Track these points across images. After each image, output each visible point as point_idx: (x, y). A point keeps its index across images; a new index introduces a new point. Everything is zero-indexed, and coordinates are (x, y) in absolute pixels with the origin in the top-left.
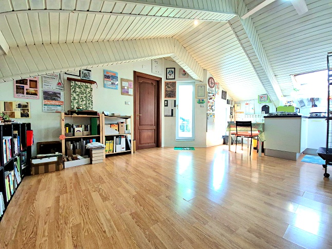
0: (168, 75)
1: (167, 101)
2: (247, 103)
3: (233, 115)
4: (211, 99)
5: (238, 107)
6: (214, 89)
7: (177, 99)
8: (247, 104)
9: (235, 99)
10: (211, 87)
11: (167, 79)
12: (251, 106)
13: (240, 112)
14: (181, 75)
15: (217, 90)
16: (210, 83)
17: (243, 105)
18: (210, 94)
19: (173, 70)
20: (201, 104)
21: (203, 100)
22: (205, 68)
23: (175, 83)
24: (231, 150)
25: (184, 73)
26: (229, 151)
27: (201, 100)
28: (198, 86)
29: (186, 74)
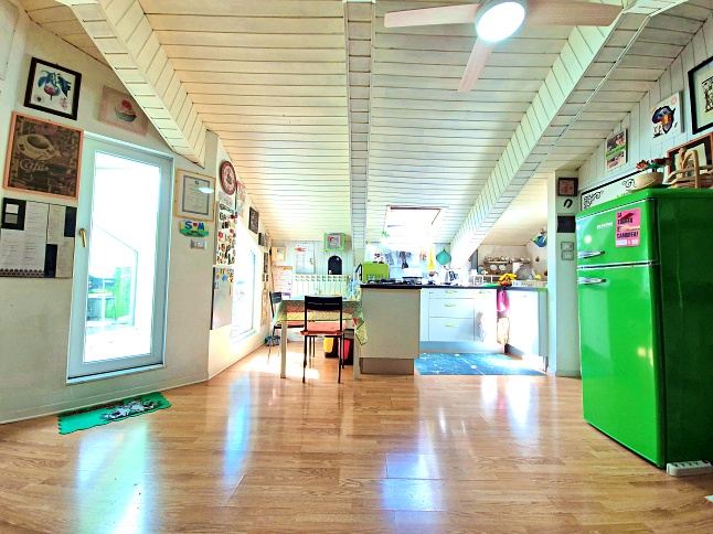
0: (37, 91)
1: (22, 204)
2: (301, 246)
3: (269, 273)
4: (226, 225)
5: (281, 256)
6: (233, 197)
7: (80, 204)
8: (299, 250)
9: (273, 235)
10: (227, 191)
11: (27, 104)
12: (308, 255)
13: (285, 268)
14: (112, 115)
15: (239, 202)
16: (225, 177)
17: (291, 252)
18: (225, 212)
19: (70, 79)
20: (196, 239)
21: (201, 227)
22: (213, 127)
23: (77, 135)
24: (287, 375)
25: (125, 110)
26: (283, 377)
27: (195, 224)
28: (185, 177)
29: (135, 116)
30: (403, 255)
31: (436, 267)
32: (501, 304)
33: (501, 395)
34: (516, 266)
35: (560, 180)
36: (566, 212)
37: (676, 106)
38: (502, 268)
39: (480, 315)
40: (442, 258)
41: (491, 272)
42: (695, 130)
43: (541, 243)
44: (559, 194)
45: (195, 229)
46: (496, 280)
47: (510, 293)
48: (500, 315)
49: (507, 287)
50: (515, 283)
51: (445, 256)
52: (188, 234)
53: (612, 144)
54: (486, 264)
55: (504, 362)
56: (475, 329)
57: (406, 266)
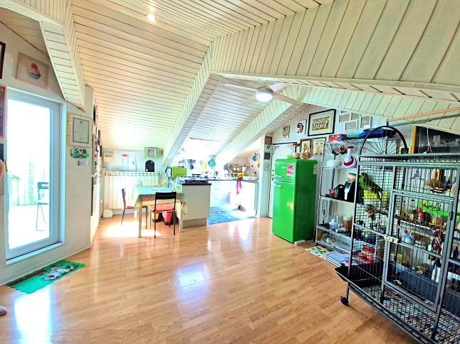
5: (110, 159)
8: (125, 155)
12: (131, 159)
14: (24, 74)
20: (81, 160)
21: (85, 151)
23: (3, 90)
24: (142, 235)
25: (33, 71)
26: (140, 237)
27: (81, 150)
28: (74, 118)
29: (40, 75)
30: (191, 161)
31: (209, 168)
32: (239, 188)
33: (236, 229)
34: (244, 169)
35: (266, 137)
36: (268, 151)
37: (304, 124)
38: (238, 169)
39: (230, 193)
40: (211, 163)
41: (234, 171)
42: (308, 135)
43: (254, 159)
44: (266, 143)
45: (81, 153)
46: (236, 175)
47: (242, 182)
48: (238, 193)
49: (240, 179)
50: (244, 178)
51: (212, 162)
52: (77, 157)
53: (284, 129)
54: (231, 167)
55: (238, 214)
56: (228, 200)
57: (192, 167)
